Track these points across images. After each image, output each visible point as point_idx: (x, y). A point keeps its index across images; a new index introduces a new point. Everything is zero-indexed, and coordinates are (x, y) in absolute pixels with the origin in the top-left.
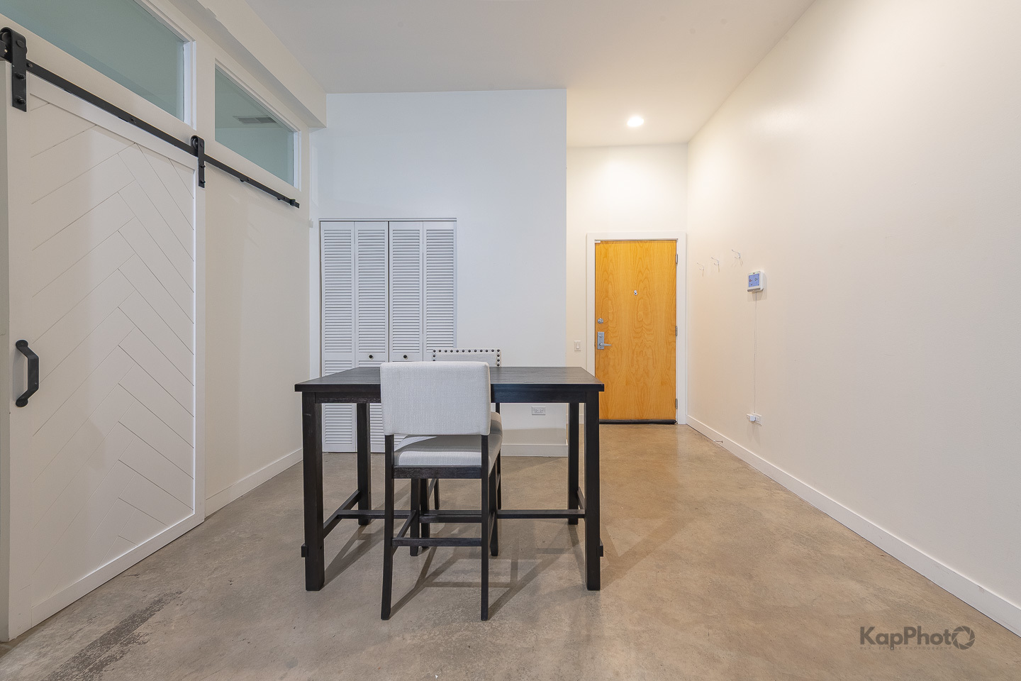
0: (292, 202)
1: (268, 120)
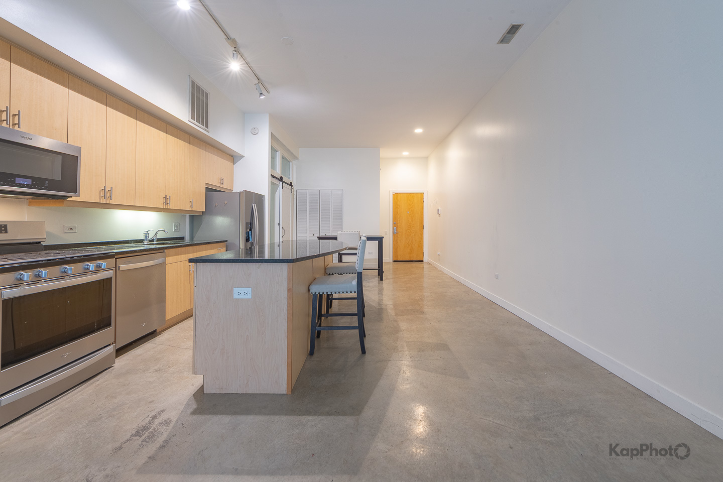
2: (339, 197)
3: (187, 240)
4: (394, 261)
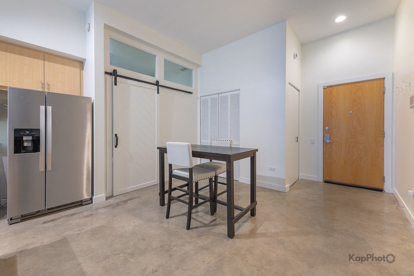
0: (189, 93)
1: (185, 69)
2: (236, 98)
4: (326, 182)
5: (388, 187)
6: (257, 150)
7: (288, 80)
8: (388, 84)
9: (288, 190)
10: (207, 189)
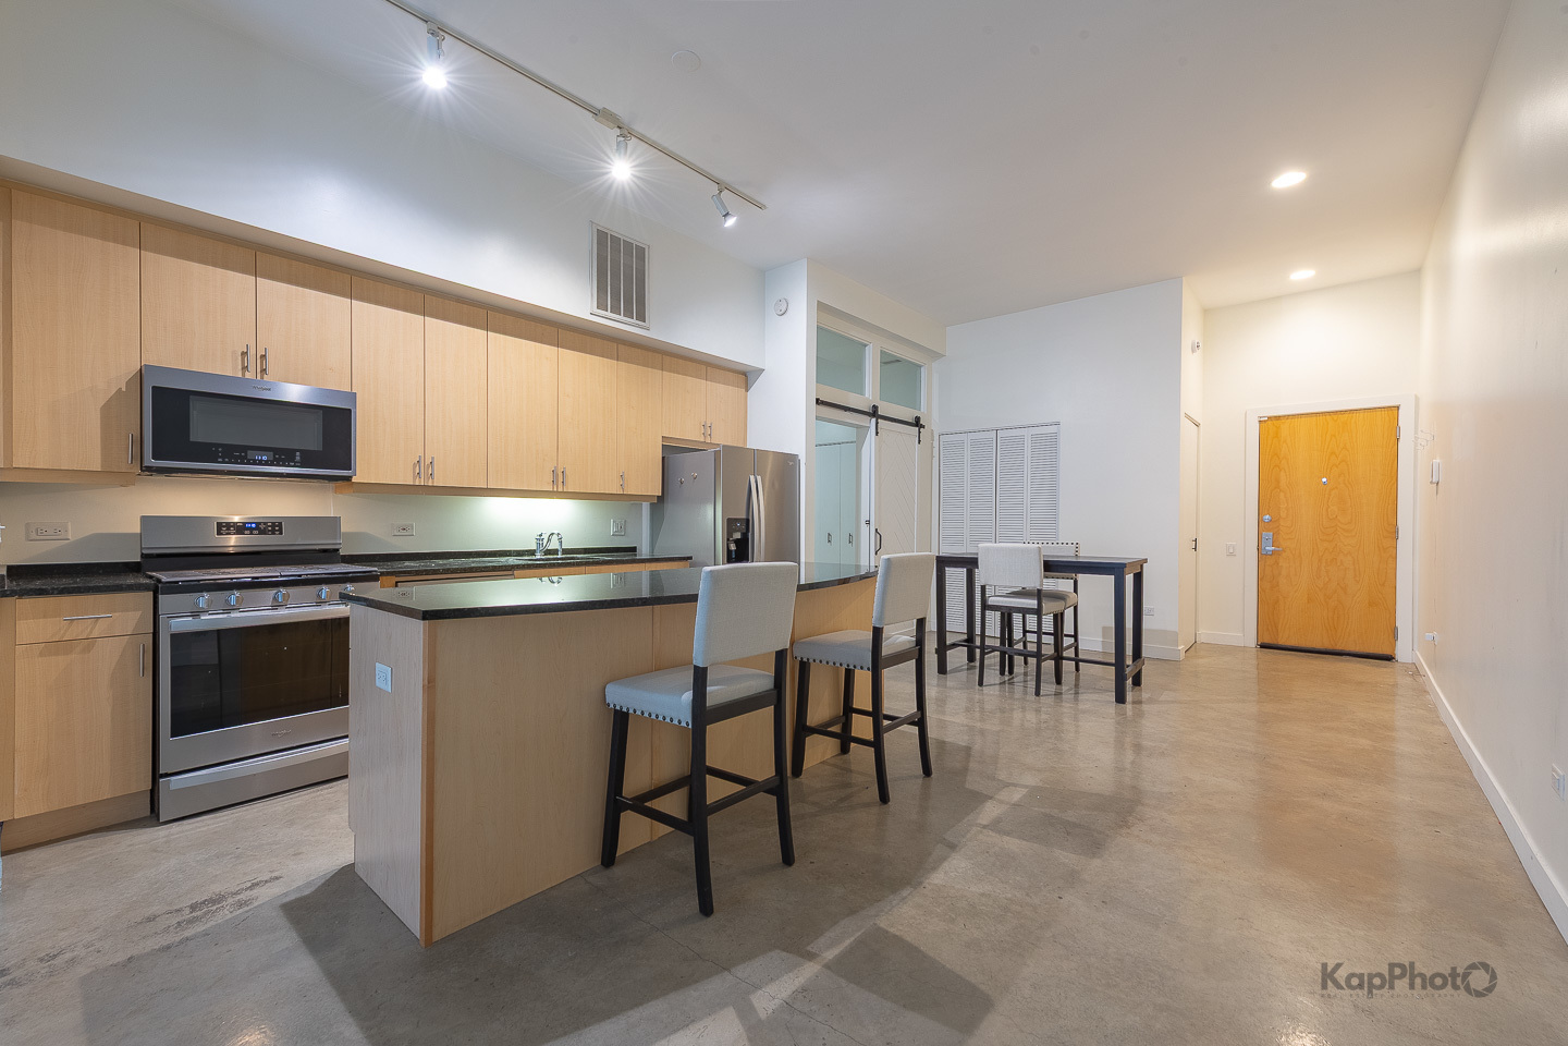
0: (920, 426)
1: (908, 366)
2: (1049, 444)
3: (644, 552)
4: (1263, 646)
5: (1403, 651)
6: (1146, 561)
7: (1183, 410)
8: (1405, 420)
9: (1182, 655)
10: (994, 657)
